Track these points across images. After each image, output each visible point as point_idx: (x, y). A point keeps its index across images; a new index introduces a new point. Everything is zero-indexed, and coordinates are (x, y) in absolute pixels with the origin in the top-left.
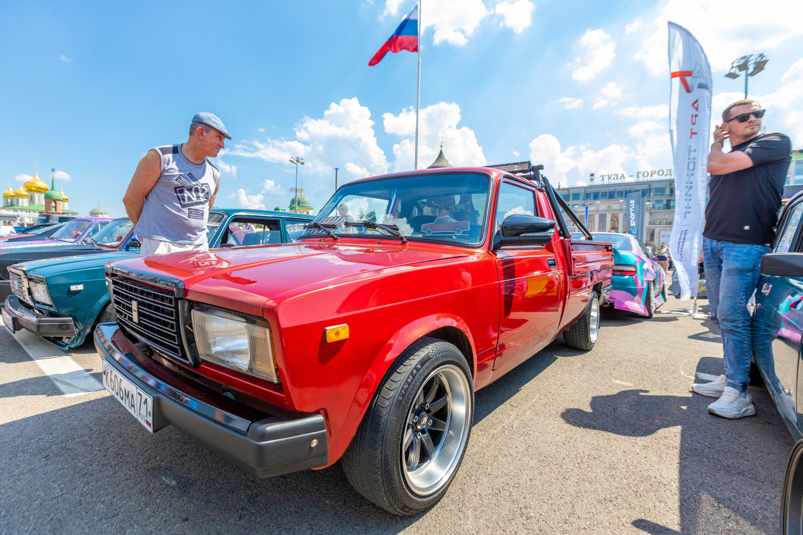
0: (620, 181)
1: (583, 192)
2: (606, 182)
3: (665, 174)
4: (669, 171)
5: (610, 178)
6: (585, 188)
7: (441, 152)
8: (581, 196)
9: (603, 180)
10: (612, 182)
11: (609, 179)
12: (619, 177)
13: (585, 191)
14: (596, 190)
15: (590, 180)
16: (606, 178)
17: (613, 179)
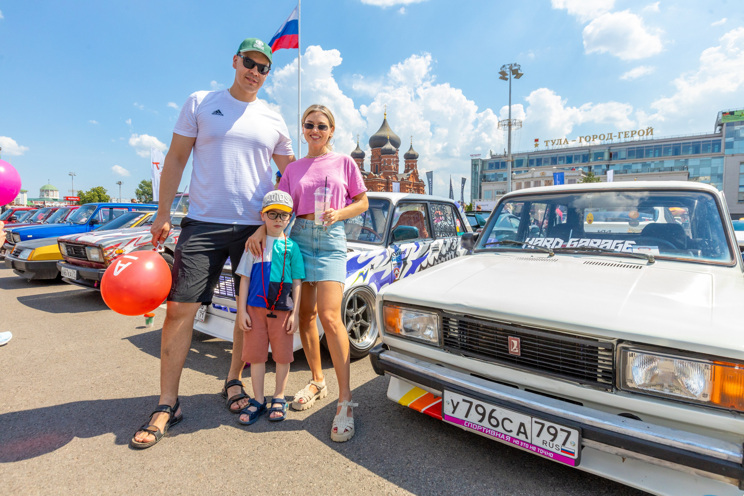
0: (564, 146)
1: (527, 158)
2: (551, 147)
3: (606, 138)
4: (610, 135)
5: (554, 143)
6: (529, 154)
7: (385, 121)
8: (525, 163)
9: (547, 145)
10: (556, 147)
11: (553, 145)
12: (563, 141)
13: (528, 157)
14: (539, 156)
15: (534, 146)
16: (550, 144)
17: (557, 144)
